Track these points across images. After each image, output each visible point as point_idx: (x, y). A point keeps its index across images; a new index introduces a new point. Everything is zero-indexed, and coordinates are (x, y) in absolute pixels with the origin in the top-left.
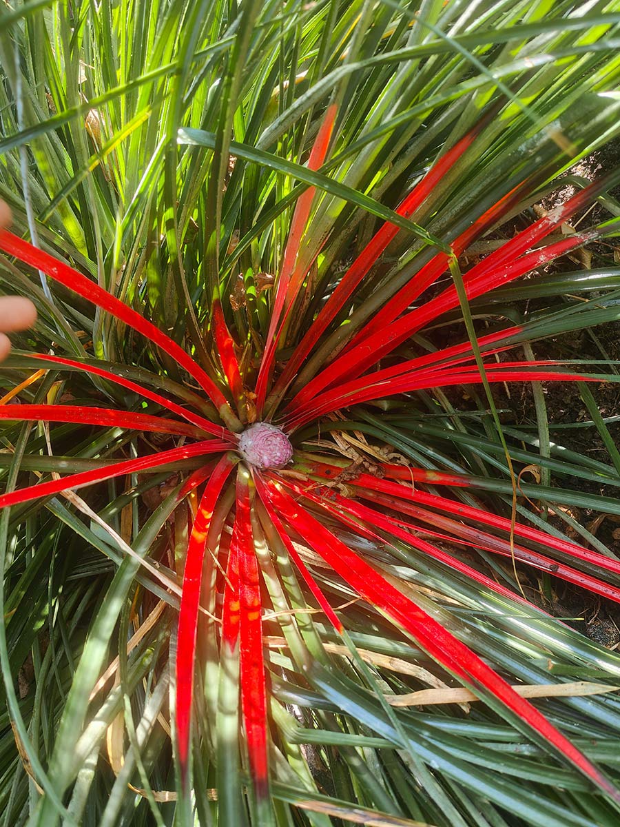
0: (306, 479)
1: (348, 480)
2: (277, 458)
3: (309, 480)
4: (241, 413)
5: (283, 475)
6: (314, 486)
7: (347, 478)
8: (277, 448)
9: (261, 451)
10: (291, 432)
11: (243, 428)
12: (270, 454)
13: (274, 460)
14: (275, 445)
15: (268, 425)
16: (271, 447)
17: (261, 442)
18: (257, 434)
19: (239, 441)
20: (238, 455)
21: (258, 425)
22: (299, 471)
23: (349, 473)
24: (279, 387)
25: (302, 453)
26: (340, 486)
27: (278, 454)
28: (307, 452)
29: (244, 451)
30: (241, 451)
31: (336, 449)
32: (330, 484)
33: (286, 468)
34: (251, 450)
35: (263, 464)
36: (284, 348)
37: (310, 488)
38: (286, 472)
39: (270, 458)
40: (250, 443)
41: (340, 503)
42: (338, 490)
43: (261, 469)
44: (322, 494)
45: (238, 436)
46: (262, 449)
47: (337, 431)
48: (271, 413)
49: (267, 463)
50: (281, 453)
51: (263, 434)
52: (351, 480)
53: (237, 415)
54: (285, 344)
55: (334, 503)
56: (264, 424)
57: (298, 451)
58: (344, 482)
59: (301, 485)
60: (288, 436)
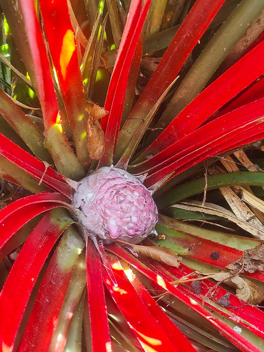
0: (177, 265)
1: (252, 272)
2: (131, 225)
3: (182, 266)
4: (80, 145)
5: (140, 253)
6: (190, 278)
7: (250, 268)
8: (134, 209)
9: (108, 211)
10: (158, 185)
11: (82, 172)
12: (121, 218)
13: (126, 228)
14: (130, 202)
15: (122, 172)
16: (124, 205)
17: (107, 195)
18: (103, 182)
19: (73, 191)
20: (70, 214)
21: (106, 170)
22: (167, 250)
23: (253, 260)
24: (145, 104)
25: (172, 222)
26: (238, 281)
27: (135, 219)
28: (181, 221)
29: (80, 208)
30: (75, 208)
31: (230, 219)
32: (220, 276)
33: (144, 243)
34: (91, 208)
35: (108, 233)
36: (161, 29)
37: (184, 279)
38: (144, 249)
39: (120, 223)
40: (90, 195)
41: (236, 312)
42: (233, 288)
43: (104, 240)
44: (204, 292)
45: (73, 184)
46: (110, 208)
47: (233, 189)
48: (129, 151)
49: (114, 232)
50: (139, 217)
51: (113, 183)
52: (257, 272)
53: (74, 149)
54: (164, 19)
55: (225, 311)
56: (116, 169)
57: (166, 219)
58: (245, 275)
59: (168, 273)
60: (152, 192)
